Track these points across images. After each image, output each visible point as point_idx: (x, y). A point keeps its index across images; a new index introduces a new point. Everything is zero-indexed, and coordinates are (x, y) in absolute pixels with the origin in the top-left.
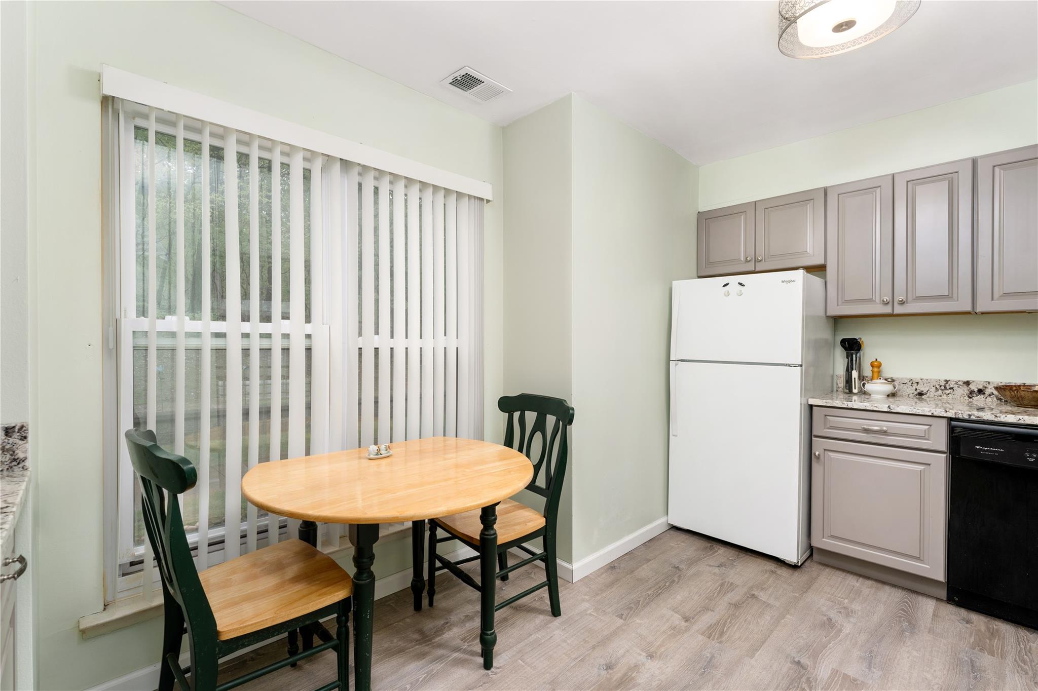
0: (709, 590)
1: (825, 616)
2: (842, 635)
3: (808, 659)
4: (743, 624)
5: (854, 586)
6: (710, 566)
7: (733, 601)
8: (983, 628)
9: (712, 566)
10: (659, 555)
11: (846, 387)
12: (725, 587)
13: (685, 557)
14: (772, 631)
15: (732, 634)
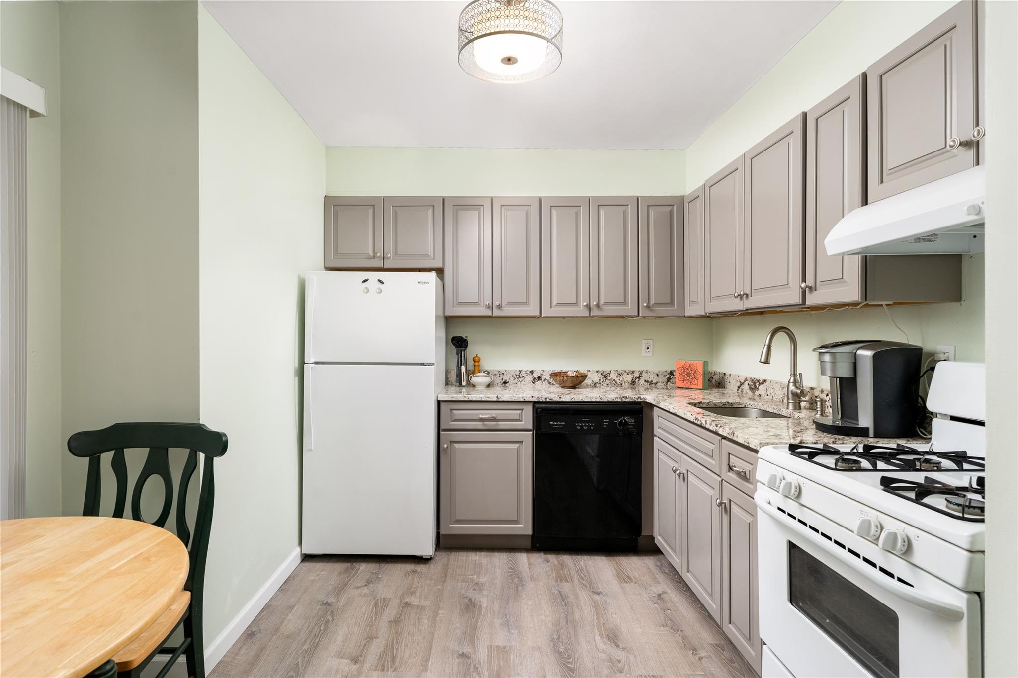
0: (366, 616)
1: (466, 598)
2: (483, 610)
3: (468, 647)
4: (408, 638)
5: (475, 561)
6: (358, 588)
7: (392, 618)
8: (556, 562)
9: (360, 587)
10: (301, 595)
11: (457, 381)
12: (380, 605)
13: (330, 587)
14: (433, 633)
15: (402, 654)
